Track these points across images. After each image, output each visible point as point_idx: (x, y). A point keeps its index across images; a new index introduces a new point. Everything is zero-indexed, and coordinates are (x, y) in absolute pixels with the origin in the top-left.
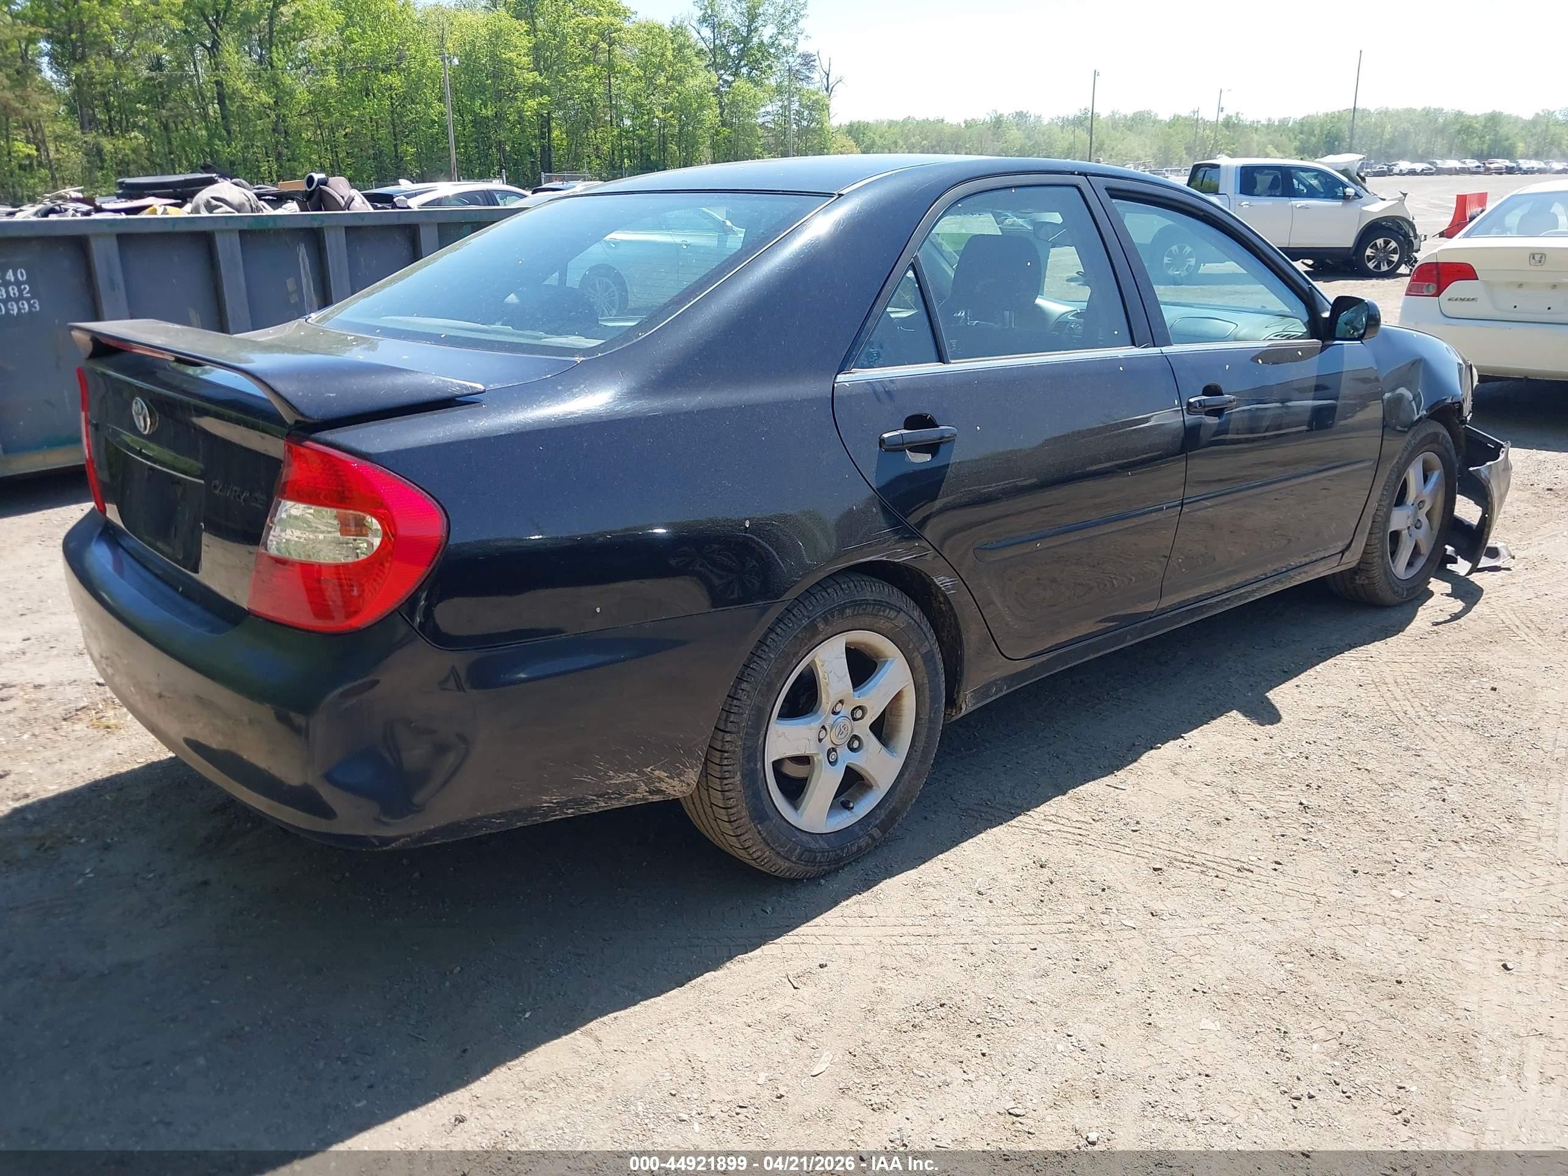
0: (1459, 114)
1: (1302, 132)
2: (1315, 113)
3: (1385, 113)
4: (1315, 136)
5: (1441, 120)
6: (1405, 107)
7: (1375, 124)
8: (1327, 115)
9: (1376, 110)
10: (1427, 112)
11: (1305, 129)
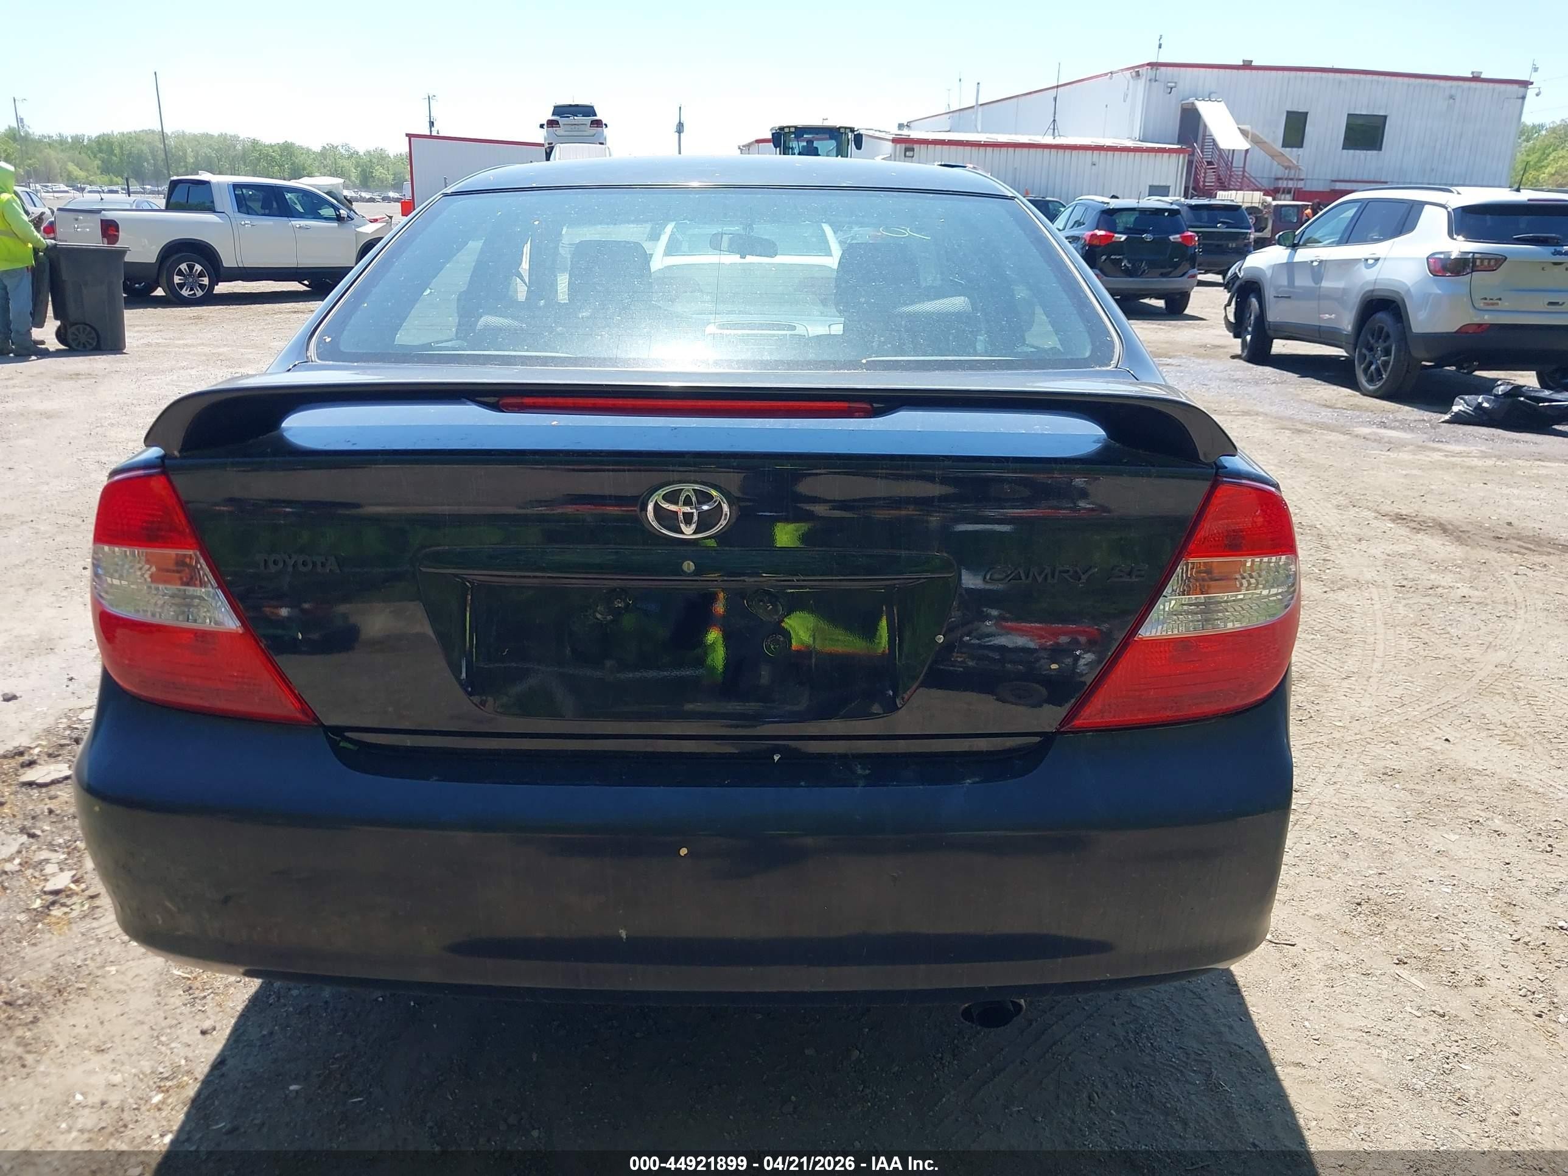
0: (255, 143)
1: (101, 151)
2: (110, 132)
3: (181, 136)
4: (115, 155)
5: (239, 147)
6: (202, 132)
7: (176, 147)
8: (123, 134)
9: (173, 133)
10: (223, 137)
11: (104, 147)
